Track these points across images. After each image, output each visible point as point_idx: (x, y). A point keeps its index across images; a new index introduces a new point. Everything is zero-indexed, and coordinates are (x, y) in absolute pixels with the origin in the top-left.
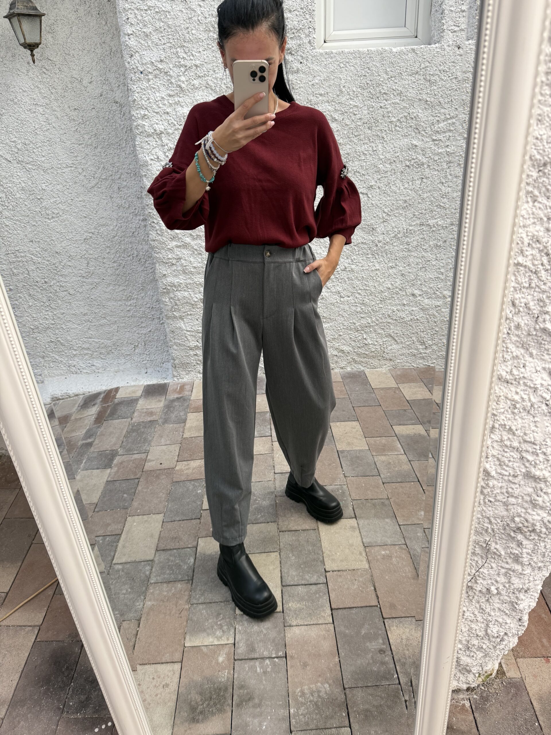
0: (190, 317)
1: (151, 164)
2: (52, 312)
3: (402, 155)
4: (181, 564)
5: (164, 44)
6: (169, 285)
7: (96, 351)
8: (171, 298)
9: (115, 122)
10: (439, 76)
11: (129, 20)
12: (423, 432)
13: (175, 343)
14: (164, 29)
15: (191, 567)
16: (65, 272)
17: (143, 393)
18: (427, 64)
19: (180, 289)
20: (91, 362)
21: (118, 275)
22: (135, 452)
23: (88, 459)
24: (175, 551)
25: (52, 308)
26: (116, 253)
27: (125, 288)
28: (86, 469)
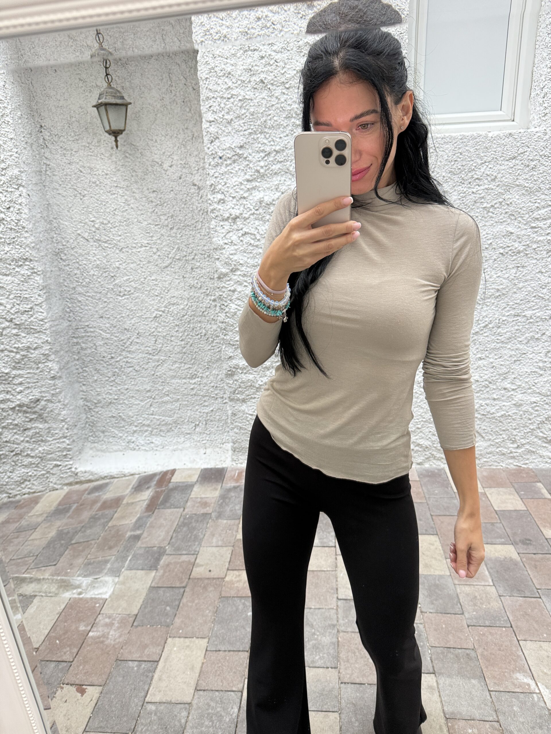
0: (253, 401)
1: (224, 248)
2: (116, 387)
4: (223, 714)
5: (245, 130)
6: (234, 368)
7: (157, 428)
8: (236, 380)
9: (193, 204)
11: (212, 108)
12: (515, 556)
13: (236, 426)
14: (246, 116)
15: (234, 719)
16: (133, 348)
17: (200, 479)
18: (526, 149)
19: (245, 372)
20: (150, 439)
21: (185, 353)
22: (184, 552)
23: (134, 556)
24: (217, 693)
25: (117, 383)
26: (185, 331)
27: (190, 366)
28: (130, 569)
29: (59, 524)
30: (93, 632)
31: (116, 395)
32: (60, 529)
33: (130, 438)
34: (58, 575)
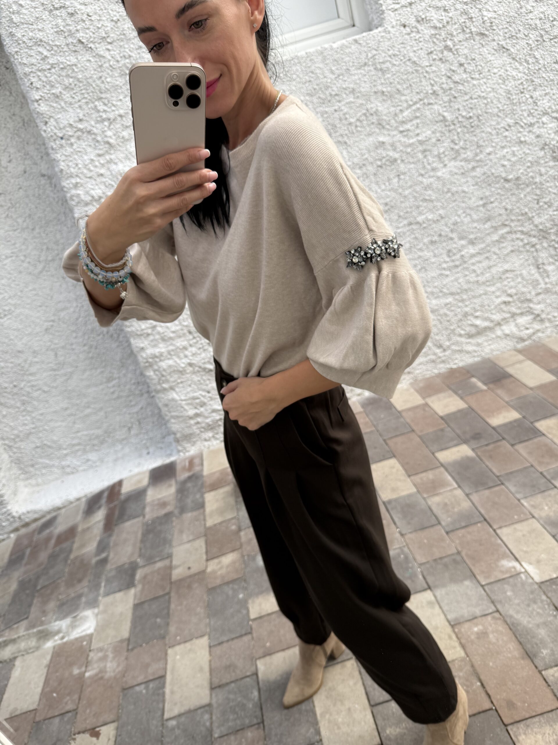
0: (181, 385)
2: (29, 416)
3: (371, 156)
4: (245, 702)
5: (79, 101)
6: (150, 358)
7: (89, 444)
8: (156, 370)
9: (48, 196)
10: (390, 62)
11: (34, 85)
12: (470, 452)
13: (172, 416)
14: (75, 85)
15: (257, 703)
16: (34, 369)
17: (150, 481)
18: (374, 52)
19: (163, 359)
20: (85, 457)
21: (92, 358)
22: (157, 559)
23: (108, 581)
24: (233, 685)
25: (29, 411)
26: (84, 334)
27: (103, 369)
28: (107, 594)
29: (17, 574)
30: (89, 671)
31: (33, 423)
32: (21, 579)
33: (63, 463)
34: (33, 626)
